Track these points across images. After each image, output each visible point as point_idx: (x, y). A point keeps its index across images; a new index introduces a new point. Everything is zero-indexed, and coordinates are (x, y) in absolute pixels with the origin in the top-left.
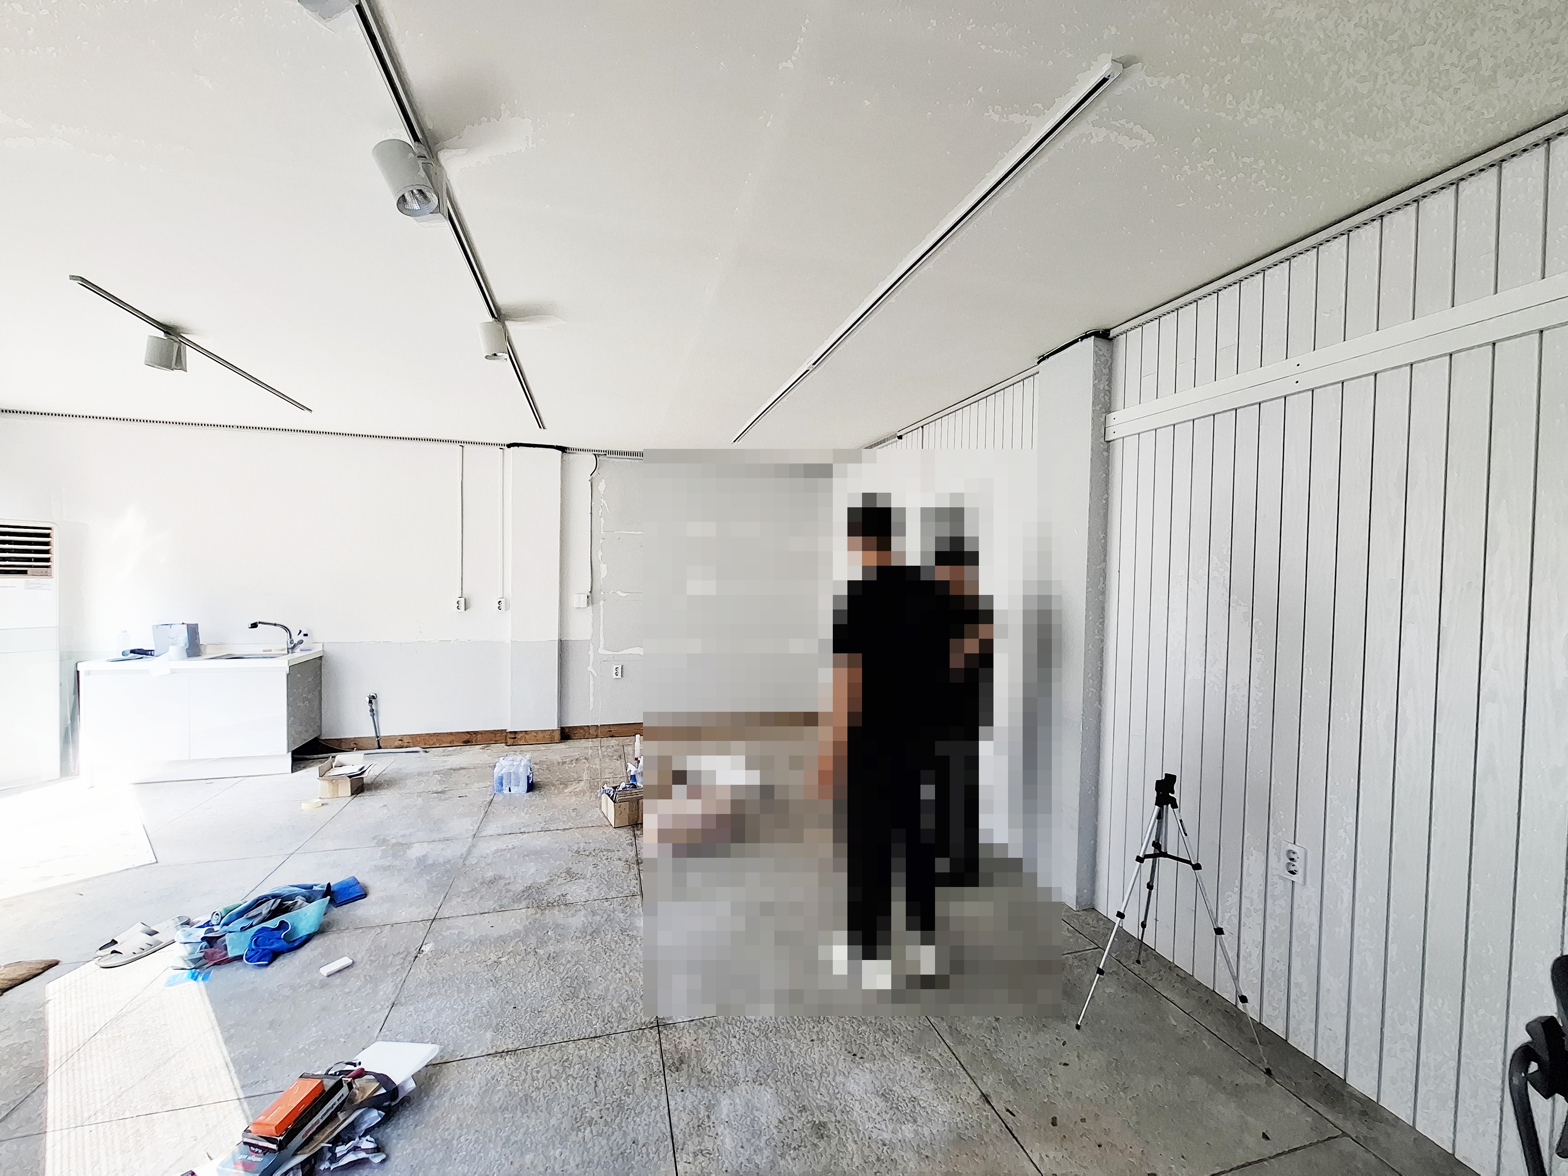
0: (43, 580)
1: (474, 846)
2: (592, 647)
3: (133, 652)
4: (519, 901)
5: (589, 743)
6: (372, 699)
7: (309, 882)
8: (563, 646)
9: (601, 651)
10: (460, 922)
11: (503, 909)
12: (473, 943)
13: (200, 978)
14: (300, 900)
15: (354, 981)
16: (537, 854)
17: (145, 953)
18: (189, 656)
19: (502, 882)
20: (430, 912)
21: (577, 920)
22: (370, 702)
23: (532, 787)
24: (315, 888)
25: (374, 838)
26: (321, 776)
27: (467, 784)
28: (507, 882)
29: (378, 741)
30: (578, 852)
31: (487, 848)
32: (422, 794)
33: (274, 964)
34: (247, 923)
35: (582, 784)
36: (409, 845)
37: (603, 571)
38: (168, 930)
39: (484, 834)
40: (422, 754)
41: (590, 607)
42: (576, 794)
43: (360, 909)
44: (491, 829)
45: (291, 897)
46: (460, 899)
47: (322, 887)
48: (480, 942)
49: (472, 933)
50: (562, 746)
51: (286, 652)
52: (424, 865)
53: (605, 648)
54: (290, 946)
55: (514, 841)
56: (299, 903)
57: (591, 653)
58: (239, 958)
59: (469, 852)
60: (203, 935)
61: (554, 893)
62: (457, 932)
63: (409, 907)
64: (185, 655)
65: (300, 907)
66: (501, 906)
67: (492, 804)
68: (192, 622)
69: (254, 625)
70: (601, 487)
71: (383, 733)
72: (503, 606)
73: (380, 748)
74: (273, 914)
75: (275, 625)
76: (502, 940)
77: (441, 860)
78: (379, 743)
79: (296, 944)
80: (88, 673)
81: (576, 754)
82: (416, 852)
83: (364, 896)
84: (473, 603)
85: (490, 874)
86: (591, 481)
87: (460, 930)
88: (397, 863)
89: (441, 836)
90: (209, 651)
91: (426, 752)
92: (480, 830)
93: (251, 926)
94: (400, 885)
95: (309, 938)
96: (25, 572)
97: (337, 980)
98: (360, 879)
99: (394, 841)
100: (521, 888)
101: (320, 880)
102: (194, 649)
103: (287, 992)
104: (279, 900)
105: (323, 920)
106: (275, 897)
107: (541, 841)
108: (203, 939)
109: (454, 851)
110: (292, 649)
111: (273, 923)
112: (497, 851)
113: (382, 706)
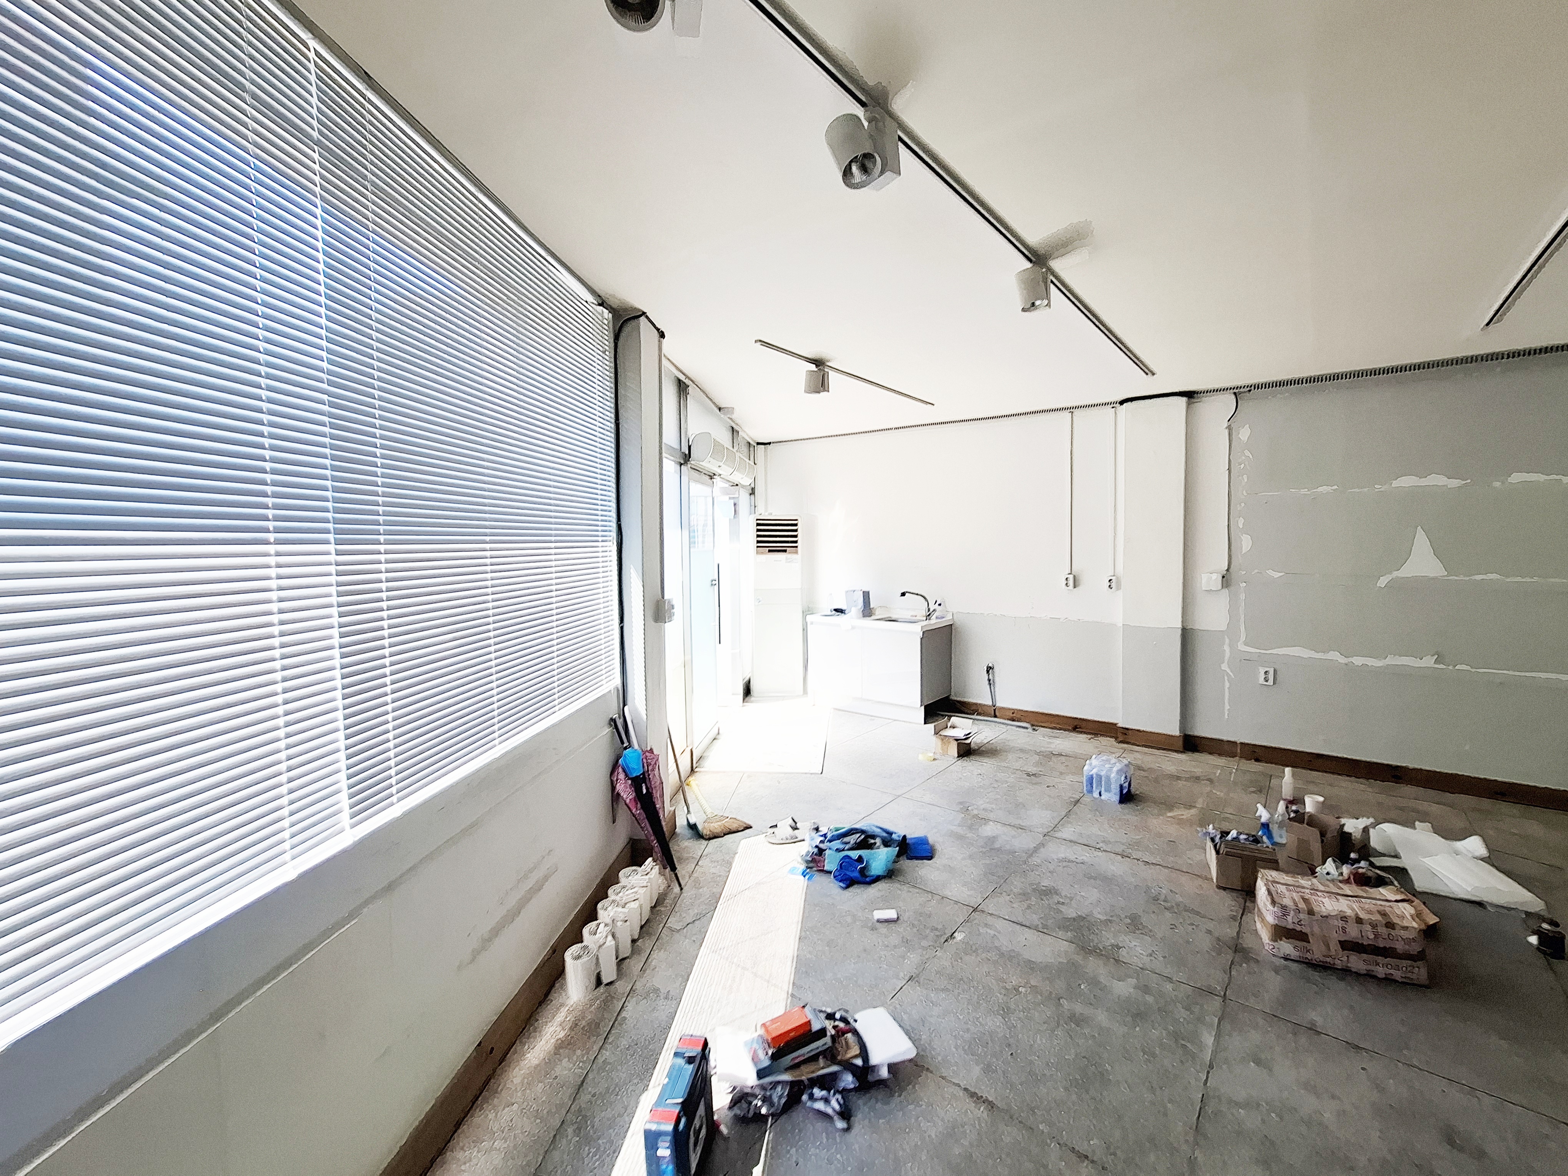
0: (794, 556)
1: (1042, 845)
2: (1227, 641)
3: (836, 610)
4: (1066, 928)
5: (1221, 761)
6: (989, 669)
7: (891, 828)
8: (1187, 635)
9: (1242, 647)
10: (1000, 924)
11: (1045, 931)
12: (1002, 955)
13: (807, 877)
14: (878, 841)
15: (893, 936)
16: (1106, 881)
17: (788, 842)
18: (864, 616)
19: (1056, 898)
20: (974, 901)
21: (1124, 988)
22: (988, 672)
23: (1127, 797)
24: (894, 836)
25: (961, 803)
26: (936, 733)
27: (1061, 773)
28: (1061, 900)
29: (995, 710)
30: (1156, 899)
31: (1056, 851)
32: (1017, 772)
33: (851, 889)
34: (841, 846)
35: (1193, 811)
36: (986, 821)
37: (1245, 543)
38: (805, 831)
39: (1058, 835)
40: (1030, 730)
41: (1226, 591)
42: (1180, 822)
43: (923, 870)
44: (1067, 832)
45: (873, 837)
46: (1008, 898)
47: (899, 836)
48: (1009, 957)
49: (1004, 943)
50: (1183, 757)
51: (925, 618)
52: (990, 847)
53: (1246, 644)
54: (862, 879)
55: (1085, 855)
56: (877, 845)
57: (1226, 648)
58: (830, 872)
59: (1036, 850)
60: (817, 843)
61: (1108, 938)
62: (992, 932)
63: (963, 886)
64: (861, 615)
65: (878, 848)
66: (1045, 926)
67: (1078, 804)
68: (866, 590)
69: (903, 594)
70: (1244, 434)
71: (999, 704)
72: (1113, 585)
73: (995, 716)
74: (859, 846)
75: (917, 594)
76: (1031, 966)
77: (1008, 847)
78: (994, 712)
79: (868, 879)
80: (812, 623)
81: (1198, 771)
82: (989, 830)
83: (930, 858)
84: (1084, 580)
85: (1046, 883)
86: (1229, 428)
87: (996, 934)
88: (969, 835)
89: (1019, 822)
90: (879, 614)
91: (1034, 729)
92: (1055, 829)
93: (843, 850)
94: (963, 859)
95: (877, 879)
96: (785, 551)
97: (883, 929)
98: (931, 841)
99: (975, 812)
100: (1074, 915)
101: (900, 830)
102: (867, 611)
103: (849, 919)
104: (863, 837)
105: (891, 867)
106: (863, 832)
107: (1116, 867)
108: (817, 847)
109: (1023, 842)
110: (928, 616)
111: (854, 854)
112: (1065, 860)
113: (999, 676)
